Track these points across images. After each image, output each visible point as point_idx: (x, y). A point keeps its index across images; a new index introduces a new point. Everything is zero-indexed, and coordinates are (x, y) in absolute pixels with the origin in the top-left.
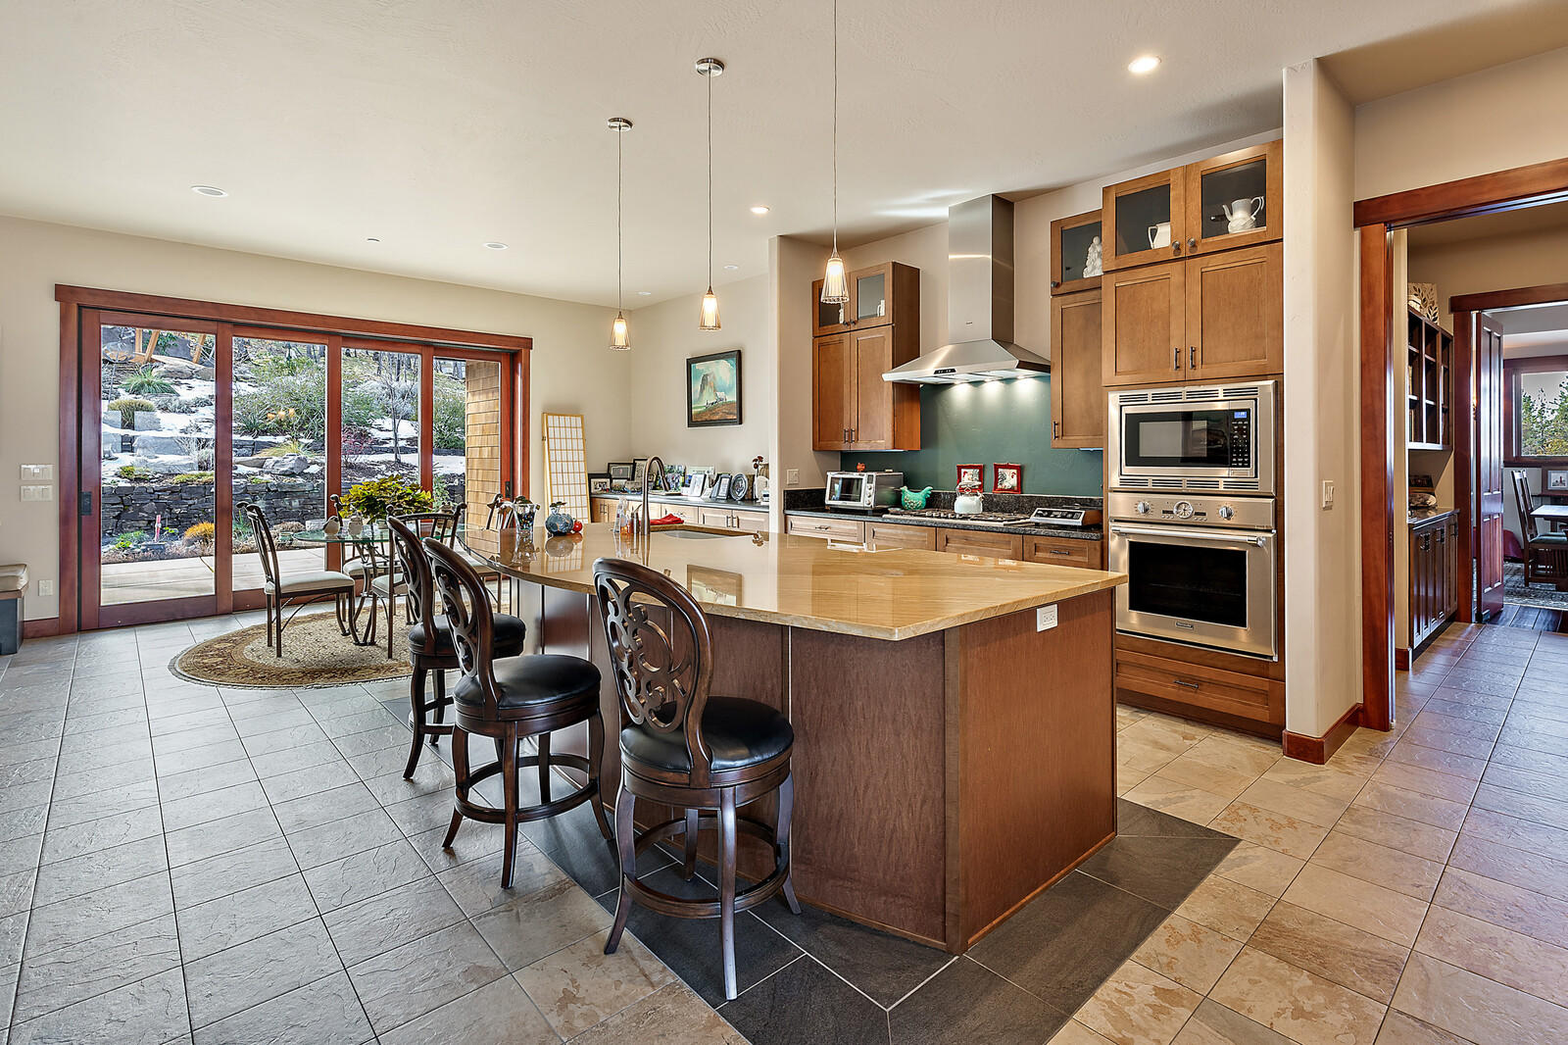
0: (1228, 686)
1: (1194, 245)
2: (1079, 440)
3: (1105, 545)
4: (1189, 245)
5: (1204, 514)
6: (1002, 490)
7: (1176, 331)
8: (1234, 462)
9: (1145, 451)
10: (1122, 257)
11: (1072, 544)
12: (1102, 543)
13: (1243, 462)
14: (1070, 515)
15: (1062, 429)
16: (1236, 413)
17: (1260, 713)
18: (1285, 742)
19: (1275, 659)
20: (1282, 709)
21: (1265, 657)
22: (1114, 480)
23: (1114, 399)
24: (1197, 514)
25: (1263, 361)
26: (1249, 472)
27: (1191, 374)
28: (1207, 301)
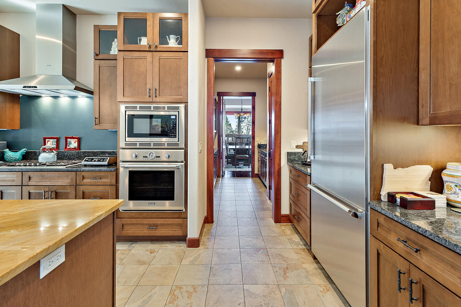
0: (168, 225)
1: (156, 47)
2: (107, 126)
3: (118, 173)
4: (154, 46)
5: (159, 157)
6: (69, 149)
7: (149, 81)
8: (171, 136)
9: (135, 132)
10: (127, 45)
11: (102, 174)
12: (117, 172)
13: (174, 136)
14: (102, 160)
15: (98, 120)
16: (171, 116)
17: (178, 233)
18: (187, 241)
19: (184, 211)
20: (187, 229)
21: (181, 210)
22: (122, 144)
23: (122, 108)
24: (157, 157)
25: (181, 97)
26: (176, 140)
27: (155, 100)
28: (161, 70)
